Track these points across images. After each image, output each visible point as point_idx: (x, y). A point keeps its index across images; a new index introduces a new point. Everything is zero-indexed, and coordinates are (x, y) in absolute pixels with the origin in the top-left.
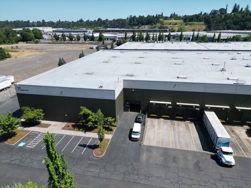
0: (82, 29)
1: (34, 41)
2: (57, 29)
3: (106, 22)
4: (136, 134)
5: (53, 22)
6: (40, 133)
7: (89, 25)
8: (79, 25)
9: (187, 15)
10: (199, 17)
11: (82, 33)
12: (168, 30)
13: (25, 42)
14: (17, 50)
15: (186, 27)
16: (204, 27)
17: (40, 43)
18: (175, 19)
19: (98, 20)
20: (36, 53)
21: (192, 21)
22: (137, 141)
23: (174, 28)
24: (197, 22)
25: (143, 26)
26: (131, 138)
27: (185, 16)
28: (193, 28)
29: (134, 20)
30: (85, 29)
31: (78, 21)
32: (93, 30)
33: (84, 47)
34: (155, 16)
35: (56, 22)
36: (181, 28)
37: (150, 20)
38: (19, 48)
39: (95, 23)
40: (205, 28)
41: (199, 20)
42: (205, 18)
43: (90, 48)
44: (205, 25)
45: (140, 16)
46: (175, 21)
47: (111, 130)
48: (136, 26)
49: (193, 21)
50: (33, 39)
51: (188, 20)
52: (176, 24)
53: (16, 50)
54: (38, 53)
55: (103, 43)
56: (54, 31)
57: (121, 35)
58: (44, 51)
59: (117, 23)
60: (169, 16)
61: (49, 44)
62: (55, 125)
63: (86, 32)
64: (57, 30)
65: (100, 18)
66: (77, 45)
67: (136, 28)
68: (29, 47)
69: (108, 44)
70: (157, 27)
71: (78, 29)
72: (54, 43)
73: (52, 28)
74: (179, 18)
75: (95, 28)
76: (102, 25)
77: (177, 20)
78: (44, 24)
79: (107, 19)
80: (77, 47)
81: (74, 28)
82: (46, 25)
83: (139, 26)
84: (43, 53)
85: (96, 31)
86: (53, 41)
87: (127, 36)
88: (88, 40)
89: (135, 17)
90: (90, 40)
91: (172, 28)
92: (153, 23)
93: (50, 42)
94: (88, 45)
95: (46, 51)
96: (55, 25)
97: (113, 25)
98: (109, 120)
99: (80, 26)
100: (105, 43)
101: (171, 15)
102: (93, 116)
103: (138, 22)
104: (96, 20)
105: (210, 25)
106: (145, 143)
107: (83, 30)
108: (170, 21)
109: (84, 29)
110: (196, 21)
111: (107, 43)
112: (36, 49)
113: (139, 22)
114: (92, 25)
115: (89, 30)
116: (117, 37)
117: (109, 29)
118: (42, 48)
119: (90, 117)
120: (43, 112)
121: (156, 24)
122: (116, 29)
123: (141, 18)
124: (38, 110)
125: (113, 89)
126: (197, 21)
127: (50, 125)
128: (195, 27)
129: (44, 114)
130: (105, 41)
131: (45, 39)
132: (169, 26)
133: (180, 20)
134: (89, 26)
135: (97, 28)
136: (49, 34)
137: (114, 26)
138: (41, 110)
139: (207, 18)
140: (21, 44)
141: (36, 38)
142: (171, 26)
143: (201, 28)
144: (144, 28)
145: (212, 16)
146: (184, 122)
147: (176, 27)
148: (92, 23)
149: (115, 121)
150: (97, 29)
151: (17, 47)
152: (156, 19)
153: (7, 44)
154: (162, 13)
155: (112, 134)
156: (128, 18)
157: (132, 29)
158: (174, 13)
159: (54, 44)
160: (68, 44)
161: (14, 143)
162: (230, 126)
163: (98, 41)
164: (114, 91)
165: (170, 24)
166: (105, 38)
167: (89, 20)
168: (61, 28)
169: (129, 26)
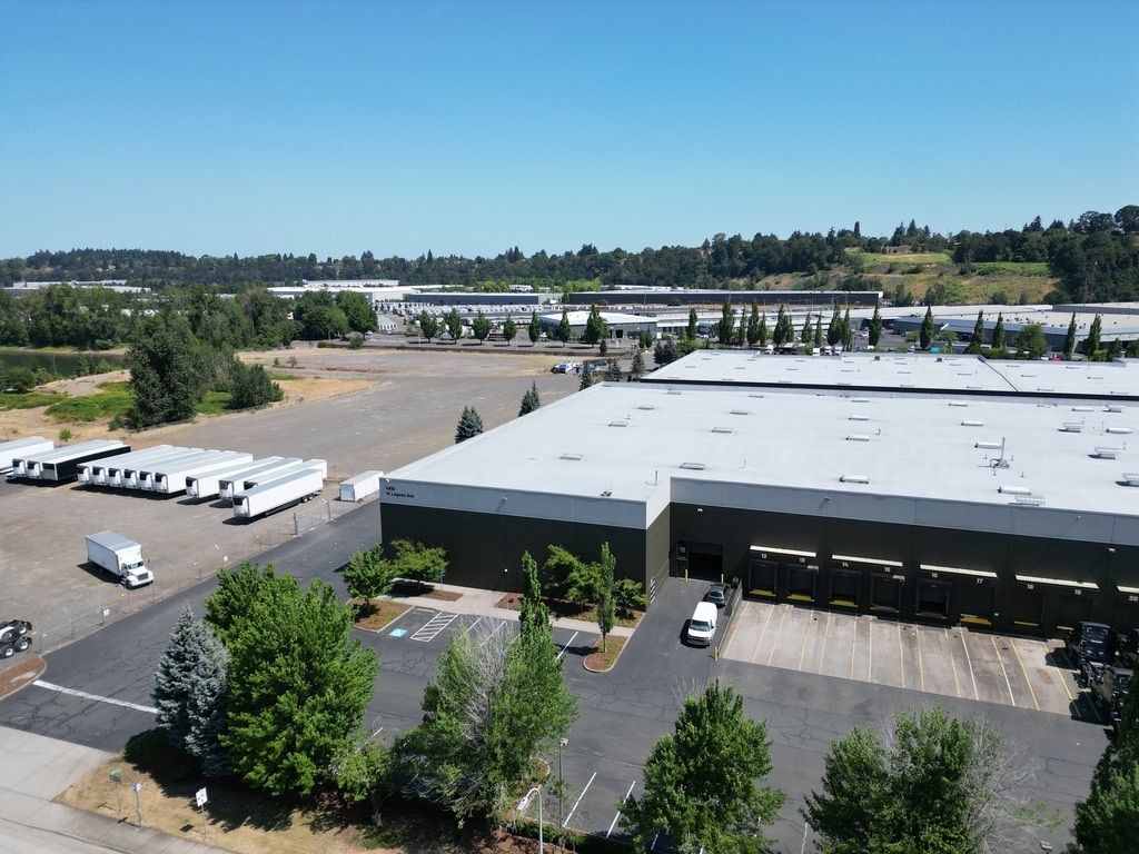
0: (515, 291)
1: (345, 339)
2: (422, 290)
3: (613, 260)
4: (701, 627)
5: (402, 260)
6: (438, 612)
7: (546, 271)
8: (504, 272)
9: (973, 231)
10: (1026, 240)
11: (517, 306)
12: (881, 294)
13: (316, 343)
14: (295, 372)
15: (966, 283)
16: (1048, 286)
17: (370, 347)
18: (914, 251)
19: (580, 253)
20: (364, 384)
21: (993, 259)
22: (704, 647)
23: (906, 288)
24: (1013, 261)
25: (771, 279)
26: (686, 639)
27: (962, 236)
28: (994, 288)
29: (731, 252)
30: (529, 288)
31: (500, 256)
32: (562, 294)
33: (531, 366)
34: (825, 235)
35: (415, 259)
36: (941, 289)
37: (804, 253)
38: (298, 365)
39: (570, 263)
40: (1053, 289)
41: (1024, 254)
42: (1051, 247)
43: (554, 370)
44: (1051, 277)
45: (758, 235)
46: (912, 258)
47: (631, 617)
48: (743, 274)
49: (998, 257)
50: (339, 330)
51: (975, 252)
52: (917, 271)
53: (289, 372)
54: (370, 385)
55: (603, 349)
56: (409, 298)
57: (673, 317)
58: (388, 379)
59: (661, 265)
60: (890, 235)
61: (400, 352)
62: (475, 597)
63: (534, 301)
64: (419, 293)
65: (590, 246)
66: (504, 355)
67: (739, 286)
68: (333, 362)
69: (621, 354)
70: (833, 284)
71: (503, 292)
72: (417, 349)
73: (400, 285)
74: (936, 244)
75: (569, 283)
76: (597, 271)
77: (923, 251)
78: (366, 268)
79: (618, 250)
80: (502, 366)
81: (489, 283)
82: (378, 272)
83: (752, 275)
84: (384, 384)
85: (571, 300)
86: (411, 339)
87: (697, 324)
88: (544, 335)
89: (736, 239)
90: (549, 337)
91: (900, 288)
92: (814, 265)
93: (403, 341)
94: (543, 356)
95: (393, 379)
96: (409, 273)
97: (641, 273)
98: (625, 587)
99: (509, 276)
100: (608, 351)
101: (899, 231)
102: (582, 573)
103: (748, 263)
104: (575, 253)
105: (1078, 275)
106: (728, 653)
107: (520, 291)
108: (891, 258)
109: (525, 290)
110: (1011, 258)
111: (618, 351)
112: (357, 371)
113: (755, 261)
114: (558, 272)
115: (543, 291)
116: (659, 325)
117: (623, 289)
118: (378, 367)
119: (575, 574)
120: (445, 558)
121: (829, 269)
122: (654, 290)
123: (764, 246)
124: (433, 550)
125: (642, 500)
126: (1017, 261)
127: (460, 595)
128: (1007, 283)
129: (447, 563)
130: (608, 340)
131: (384, 332)
132: (885, 278)
133: (937, 255)
134: (542, 276)
135: (578, 284)
136: (391, 309)
137: (648, 275)
138: (442, 552)
139: (1060, 246)
140: (303, 351)
141: (354, 326)
142: (893, 279)
143: (1034, 287)
144: (773, 285)
145: (1084, 238)
146: (856, 618)
147: (920, 281)
148: (556, 263)
149: (643, 591)
150: (575, 289)
151: (293, 362)
152: (829, 250)
153: (256, 349)
154: (857, 225)
155: (633, 627)
156: (707, 242)
157: (724, 288)
158: (913, 224)
159: (419, 352)
160: (471, 351)
161: (379, 628)
162: (1001, 638)
163: (581, 340)
164: (644, 504)
165: (890, 272)
166: (611, 332)
167: (543, 252)
168: (434, 283)
169: (711, 279)
